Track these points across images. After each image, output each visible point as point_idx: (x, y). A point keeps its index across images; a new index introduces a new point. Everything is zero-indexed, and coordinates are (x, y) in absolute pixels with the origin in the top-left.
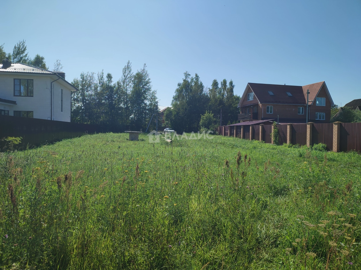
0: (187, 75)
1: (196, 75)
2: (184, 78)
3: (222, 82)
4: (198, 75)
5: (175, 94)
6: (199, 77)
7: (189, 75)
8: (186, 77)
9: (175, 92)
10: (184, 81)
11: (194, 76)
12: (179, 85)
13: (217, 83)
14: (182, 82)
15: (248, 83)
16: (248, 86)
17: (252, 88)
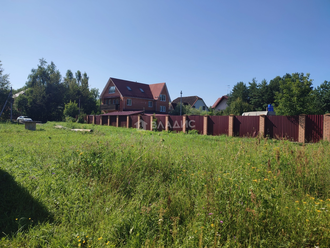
0: (43, 62)
1: (52, 64)
2: (40, 65)
3: (76, 73)
4: (54, 63)
5: (28, 80)
6: (55, 65)
7: (46, 62)
8: (42, 64)
9: (28, 78)
10: (40, 67)
11: (50, 64)
12: (33, 71)
13: (71, 73)
14: (36, 68)
15: (110, 78)
16: (110, 80)
17: (114, 83)
